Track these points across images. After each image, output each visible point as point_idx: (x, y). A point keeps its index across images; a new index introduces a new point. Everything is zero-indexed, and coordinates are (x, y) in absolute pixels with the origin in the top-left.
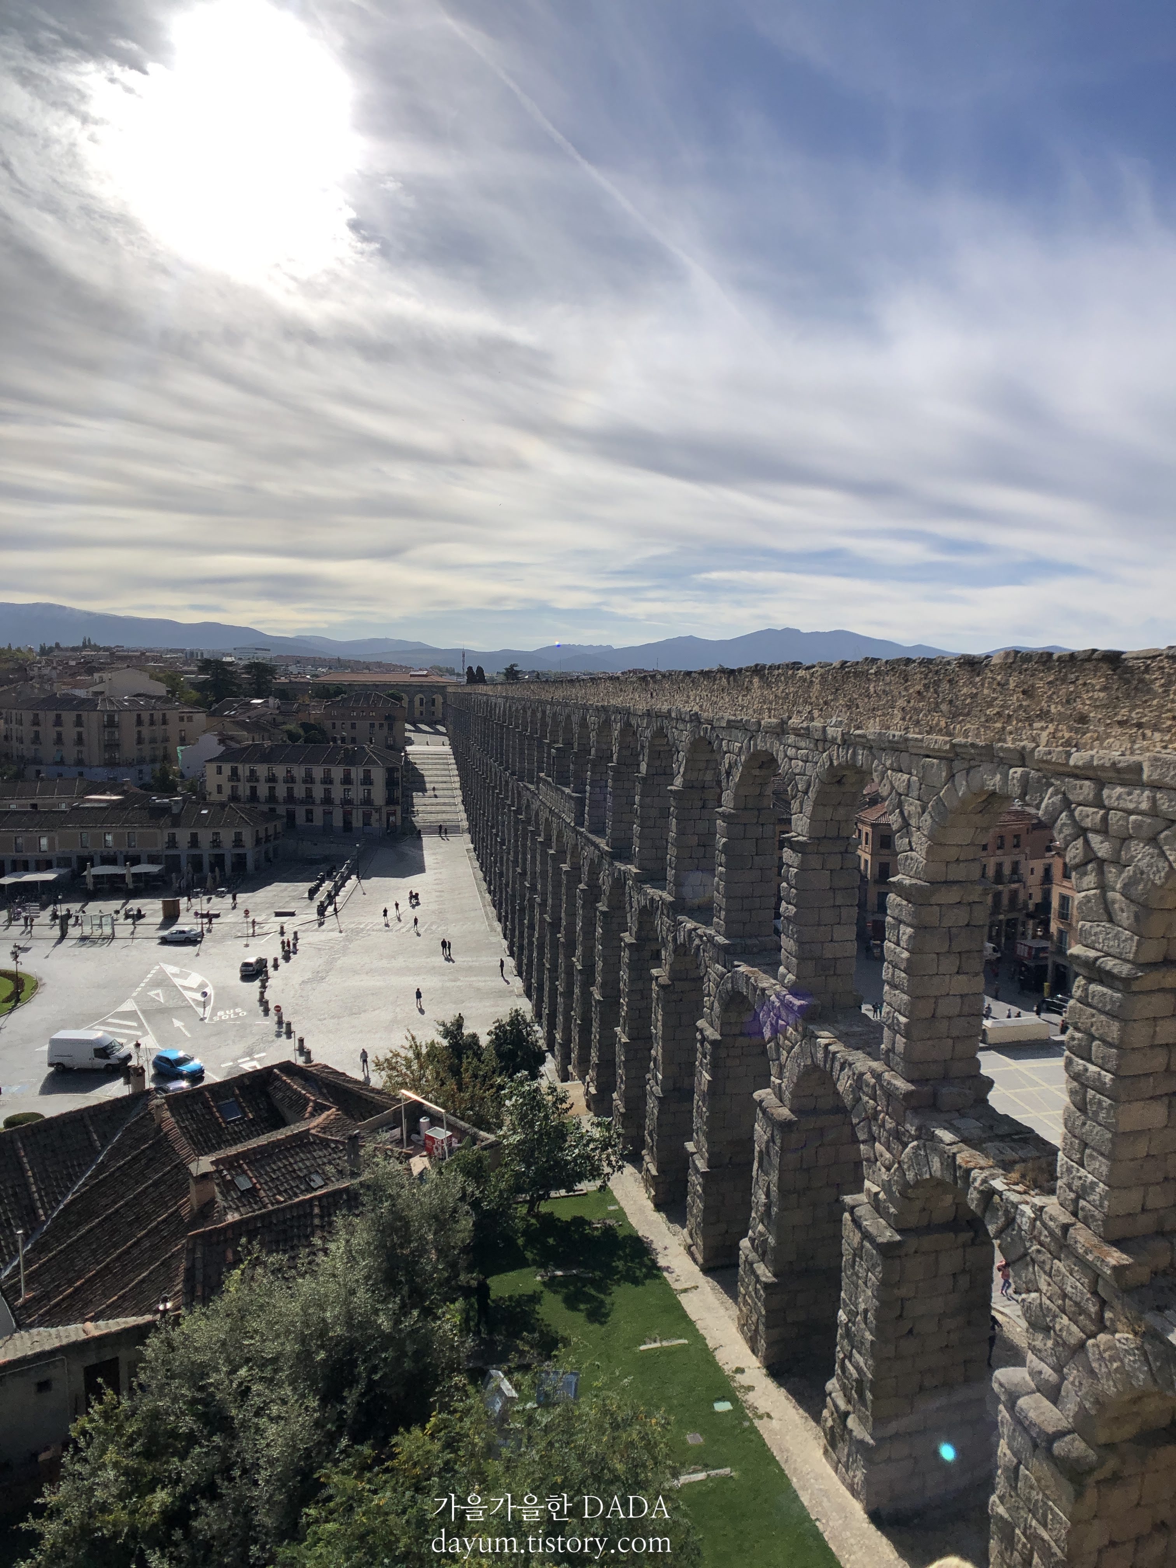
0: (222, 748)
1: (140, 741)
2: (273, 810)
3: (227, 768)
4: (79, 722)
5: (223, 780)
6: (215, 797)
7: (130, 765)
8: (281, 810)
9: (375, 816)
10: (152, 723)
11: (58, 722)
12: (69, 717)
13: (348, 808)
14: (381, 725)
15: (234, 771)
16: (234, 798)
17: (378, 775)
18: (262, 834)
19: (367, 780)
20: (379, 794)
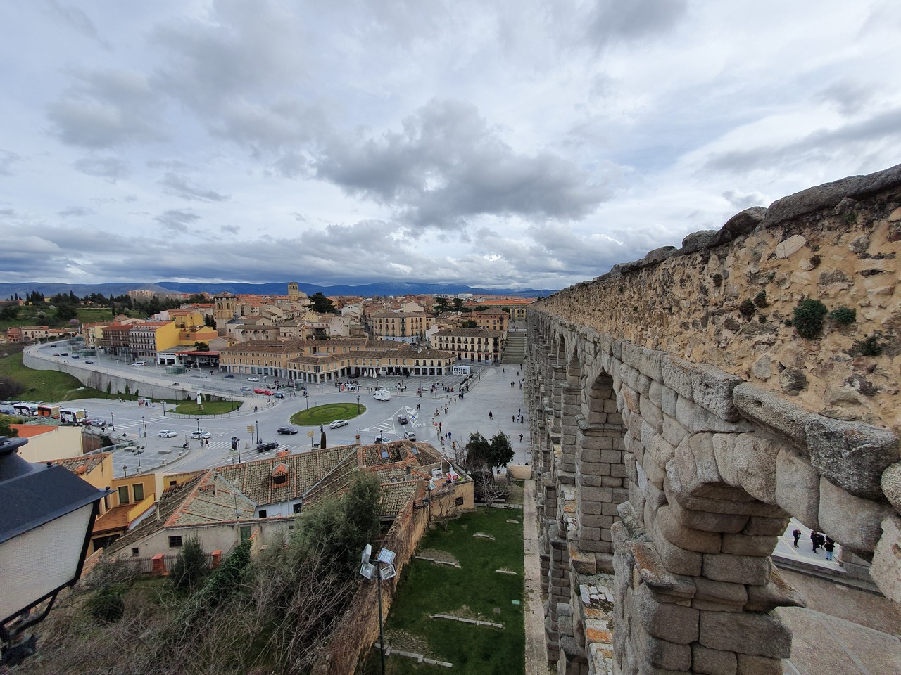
0: (439, 330)
1: (412, 328)
2: (453, 353)
3: (438, 338)
4: (393, 322)
5: (437, 341)
6: (434, 348)
7: (409, 336)
8: (456, 353)
9: (489, 356)
10: (417, 321)
11: (387, 322)
12: (390, 320)
13: (479, 353)
14: (498, 321)
15: (441, 338)
16: (441, 348)
17: (491, 340)
18: (448, 362)
19: (487, 342)
20: (491, 348)
